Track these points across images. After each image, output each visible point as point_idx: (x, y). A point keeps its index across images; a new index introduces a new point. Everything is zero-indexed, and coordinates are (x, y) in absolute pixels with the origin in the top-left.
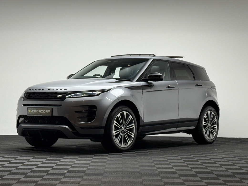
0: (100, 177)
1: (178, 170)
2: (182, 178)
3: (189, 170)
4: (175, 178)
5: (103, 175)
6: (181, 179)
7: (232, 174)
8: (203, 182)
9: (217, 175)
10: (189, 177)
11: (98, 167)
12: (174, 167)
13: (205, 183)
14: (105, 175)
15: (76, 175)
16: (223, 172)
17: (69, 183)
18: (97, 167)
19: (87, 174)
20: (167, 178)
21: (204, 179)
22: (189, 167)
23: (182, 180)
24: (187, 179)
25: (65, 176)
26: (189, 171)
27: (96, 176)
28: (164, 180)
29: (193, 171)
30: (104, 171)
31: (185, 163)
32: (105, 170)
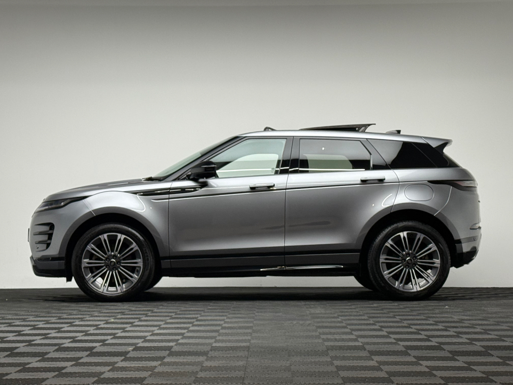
0: (201, 359)
1: (368, 343)
2: (376, 358)
3: (391, 343)
4: (361, 358)
5: (208, 354)
6: (373, 360)
7: (483, 350)
8: (421, 365)
9: (451, 352)
10: (392, 357)
11: (200, 340)
12: (359, 339)
13: (426, 366)
14: (212, 354)
15: (151, 356)
16: (463, 346)
17: (130, 371)
18: (197, 340)
19: (172, 354)
20: (344, 358)
21: (423, 360)
22: (390, 338)
23: (376, 361)
24: (386, 360)
25: (126, 357)
26: (390, 346)
27: (193, 357)
28: (337, 363)
29: (399, 345)
30: (212, 347)
31: (383, 331)
32: (214, 345)
